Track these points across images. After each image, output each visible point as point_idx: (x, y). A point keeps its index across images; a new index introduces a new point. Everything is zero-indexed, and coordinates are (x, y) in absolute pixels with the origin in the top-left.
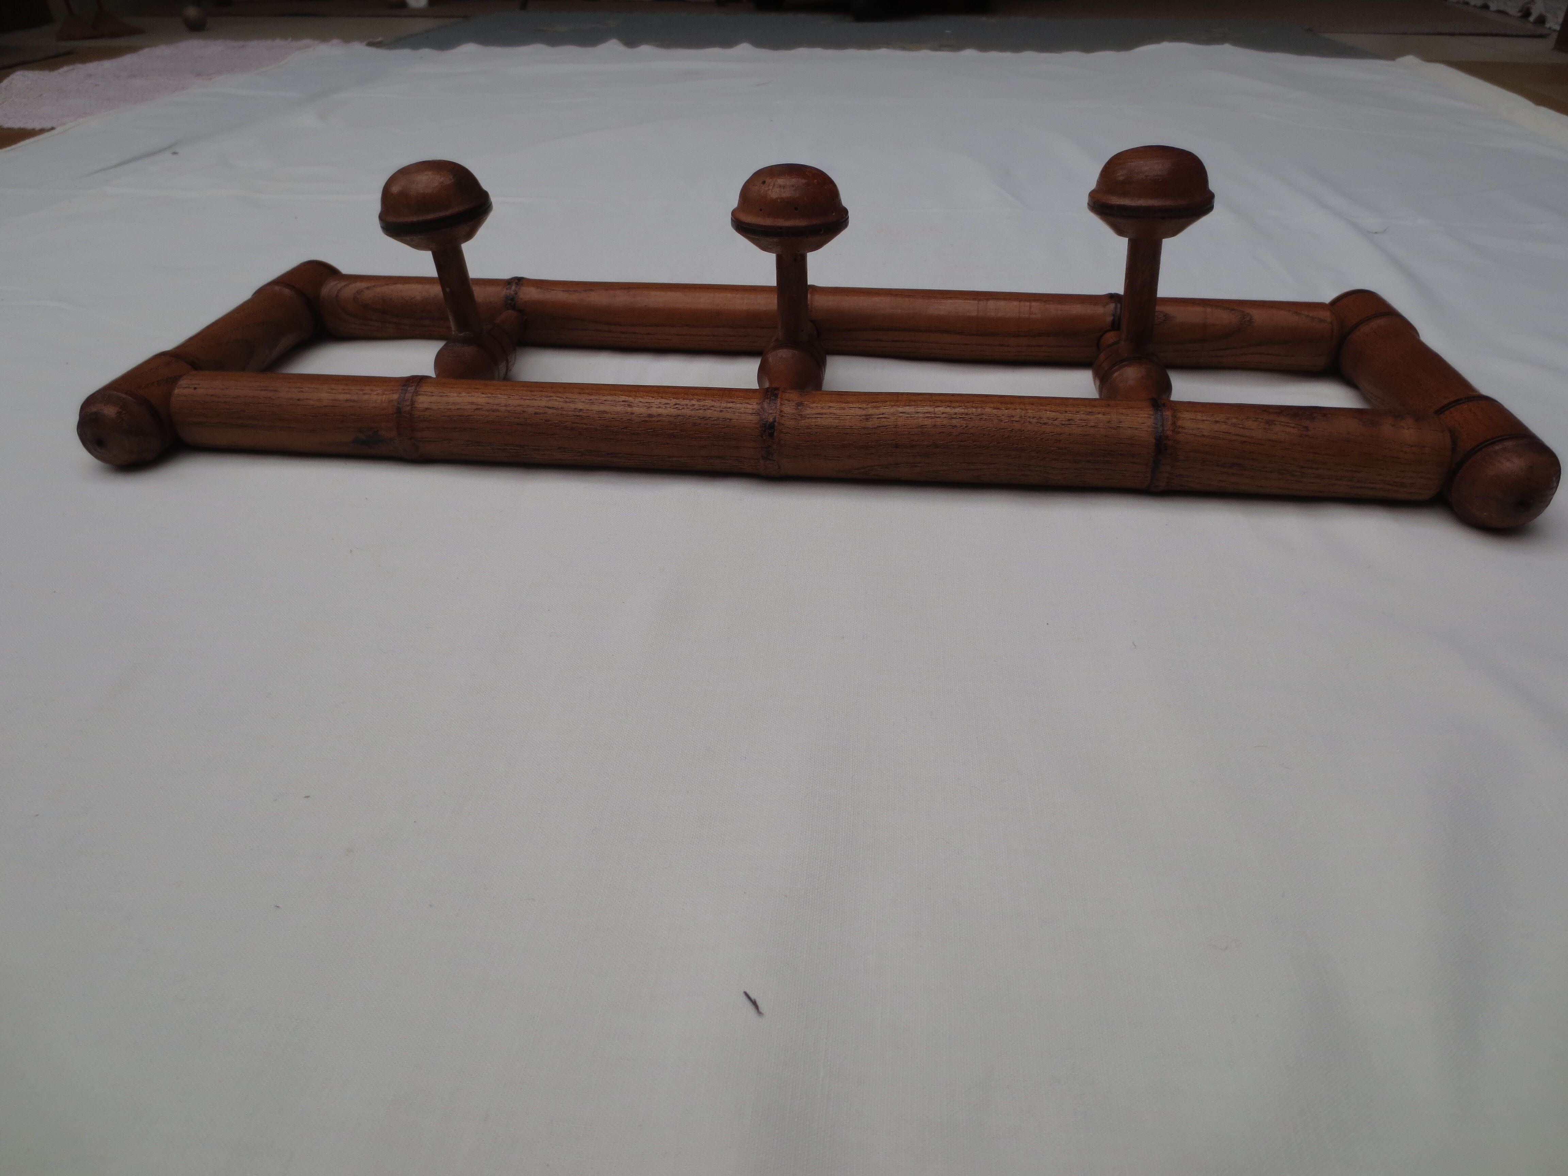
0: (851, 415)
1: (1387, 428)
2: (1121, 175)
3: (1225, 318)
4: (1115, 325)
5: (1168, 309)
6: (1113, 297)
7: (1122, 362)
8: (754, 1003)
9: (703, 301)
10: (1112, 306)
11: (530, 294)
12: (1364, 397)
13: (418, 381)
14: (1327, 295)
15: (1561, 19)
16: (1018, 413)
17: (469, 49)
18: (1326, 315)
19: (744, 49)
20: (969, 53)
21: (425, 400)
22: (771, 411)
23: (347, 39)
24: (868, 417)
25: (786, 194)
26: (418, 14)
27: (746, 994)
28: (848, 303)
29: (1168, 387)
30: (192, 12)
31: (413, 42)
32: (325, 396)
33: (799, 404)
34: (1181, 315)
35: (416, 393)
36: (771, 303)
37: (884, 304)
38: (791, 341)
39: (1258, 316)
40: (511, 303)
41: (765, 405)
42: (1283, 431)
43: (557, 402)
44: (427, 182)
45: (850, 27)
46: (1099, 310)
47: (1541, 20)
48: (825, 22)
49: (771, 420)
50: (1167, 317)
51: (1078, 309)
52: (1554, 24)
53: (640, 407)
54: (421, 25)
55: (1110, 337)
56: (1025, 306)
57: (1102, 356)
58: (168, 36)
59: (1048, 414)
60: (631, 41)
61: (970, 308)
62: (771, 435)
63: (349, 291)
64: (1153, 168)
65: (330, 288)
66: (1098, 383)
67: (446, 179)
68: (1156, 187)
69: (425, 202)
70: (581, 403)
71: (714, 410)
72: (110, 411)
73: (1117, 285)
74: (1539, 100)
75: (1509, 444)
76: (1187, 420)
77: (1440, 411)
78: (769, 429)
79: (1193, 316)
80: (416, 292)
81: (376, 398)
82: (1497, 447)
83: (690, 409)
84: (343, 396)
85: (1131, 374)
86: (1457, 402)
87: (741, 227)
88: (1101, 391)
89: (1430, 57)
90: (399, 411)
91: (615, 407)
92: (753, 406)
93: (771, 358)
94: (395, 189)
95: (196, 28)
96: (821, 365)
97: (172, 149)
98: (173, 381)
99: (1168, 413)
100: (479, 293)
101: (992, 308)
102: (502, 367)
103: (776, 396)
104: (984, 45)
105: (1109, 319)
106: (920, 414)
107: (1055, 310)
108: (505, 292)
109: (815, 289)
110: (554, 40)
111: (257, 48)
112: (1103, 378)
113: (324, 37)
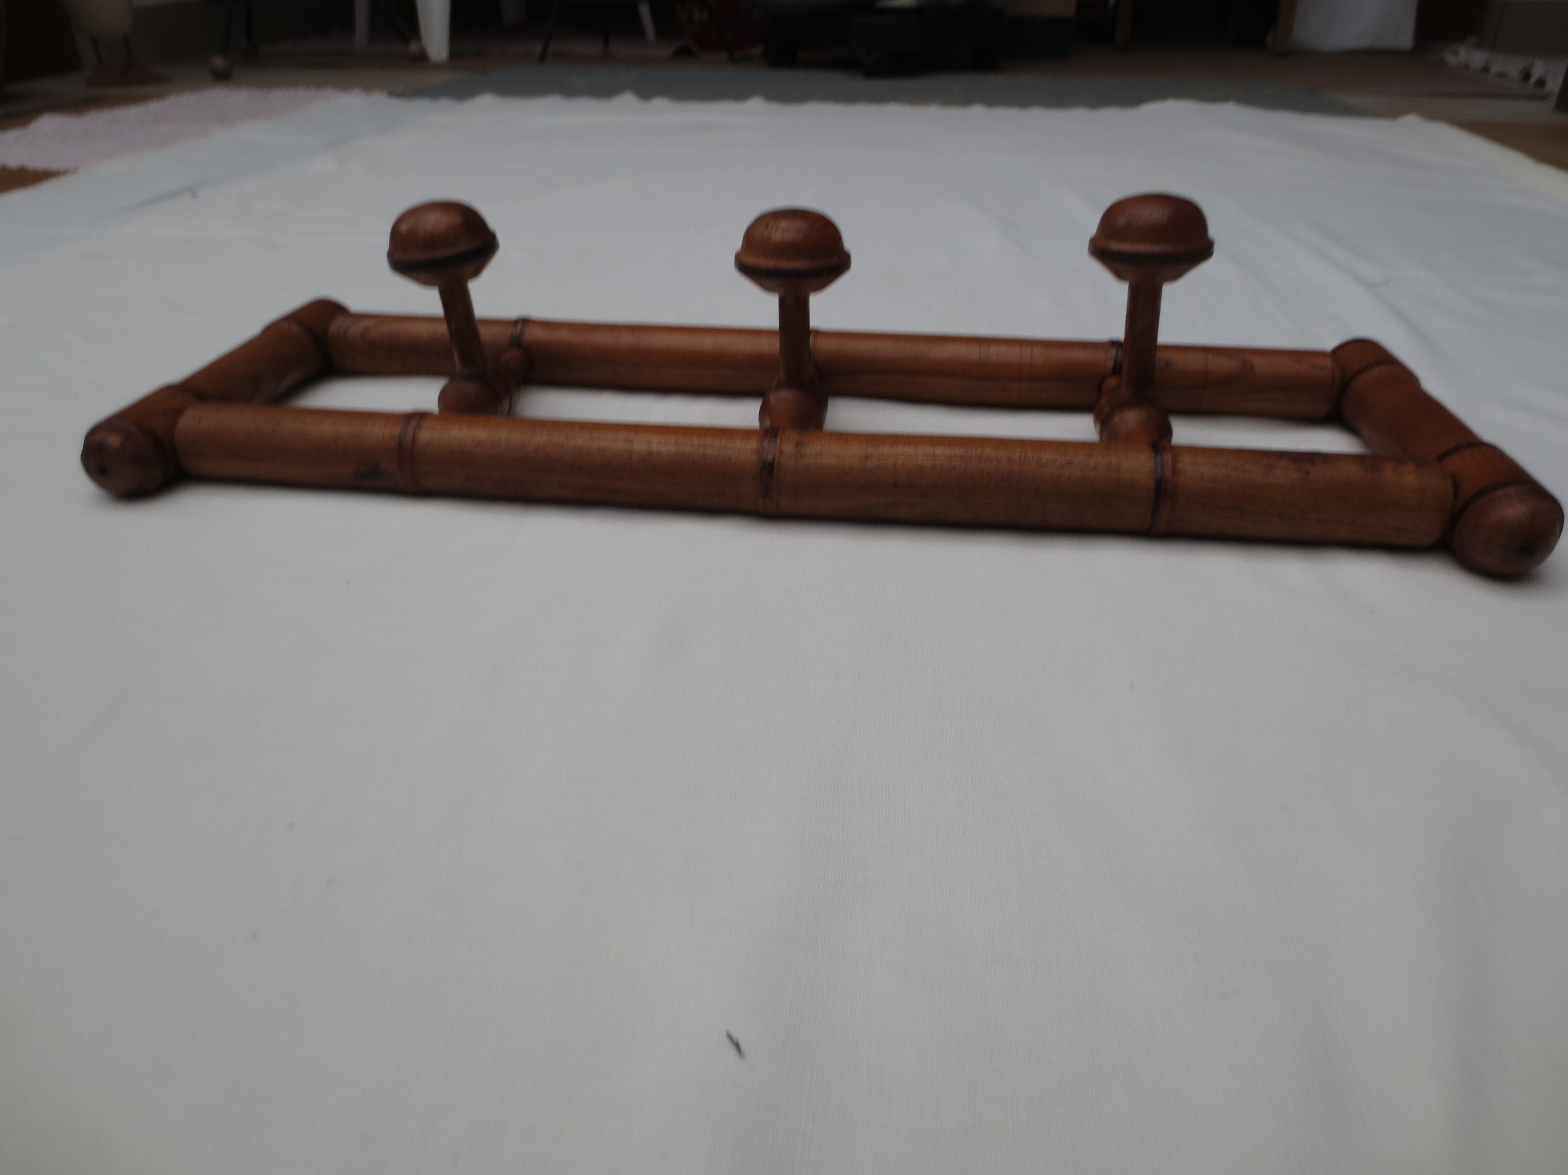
0: (850, 455)
1: (1388, 473)
2: (1121, 221)
3: (1226, 365)
4: (1116, 370)
5: (1171, 356)
6: (1113, 344)
7: (1120, 406)
8: (737, 1046)
9: (707, 343)
10: (1113, 352)
11: (534, 334)
12: (1366, 442)
13: (419, 417)
14: (1329, 343)
15: (1560, 79)
16: (1017, 454)
17: (486, 101)
18: (1328, 362)
19: (756, 104)
20: (977, 110)
21: (426, 435)
22: (770, 450)
23: (368, 88)
24: (867, 458)
25: (789, 236)
26: (438, 67)
27: (730, 1037)
28: (851, 346)
29: (1168, 432)
30: (218, 62)
31: (434, 92)
32: (327, 429)
33: (799, 444)
34: (1182, 362)
35: (418, 427)
36: (772, 346)
37: (886, 349)
38: (793, 380)
39: (1259, 363)
40: (516, 342)
41: (765, 443)
42: (1282, 475)
43: (558, 438)
44: (435, 222)
45: (859, 83)
46: (1100, 356)
47: (1541, 83)
48: (836, 79)
49: (770, 457)
50: (1168, 363)
51: (1079, 355)
52: (1554, 85)
53: (640, 445)
54: (438, 78)
55: (1111, 382)
56: (1027, 352)
57: (1103, 401)
58: (193, 84)
59: (1047, 456)
60: (645, 93)
61: (972, 353)
62: (771, 473)
63: (357, 328)
64: (1153, 215)
65: (338, 325)
66: (1098, 427)
67: (455, 219)
68: (1154, 233)
69: (433, 240)
70: (581, 440)
71: (713, 448)
72: (114, 441)
73: (1117, 330)
74: (1541, 157)
75: (1511, 490)
76: (1187, 464)
77: (1442, 457)
78: (768, 468)
79: (1195, 363)
80: (423, 330)
81: (379, 432)
82: (1500, 493)
83: (690, 447)
84: (344, 429)
85: (1131, 418)
86: (1459, 448)
87: (744, 267)
88: (1101, 433)
89: (1431, 115)
90: (400, 445)
91: (616, 444)
92: (752, 444)
93: (773, 398)
94: (404, 228)
95: (223, 77)
96: (821, 408)
97: (192, 191)
98: (178, 412)
99: (1168, 457)
100: (485, 333)
101: (994, 353)
102: (506, 405)
103: (776, 436)
104: (992, 100)
105: (1110, 365)
106: (920, 455)
107: (1055, 355)
108: (509, 332)
109: (817, 333)
110: (570, 92)
111: (281, 97)
112: (1104, 423)
113: (345, 87)
